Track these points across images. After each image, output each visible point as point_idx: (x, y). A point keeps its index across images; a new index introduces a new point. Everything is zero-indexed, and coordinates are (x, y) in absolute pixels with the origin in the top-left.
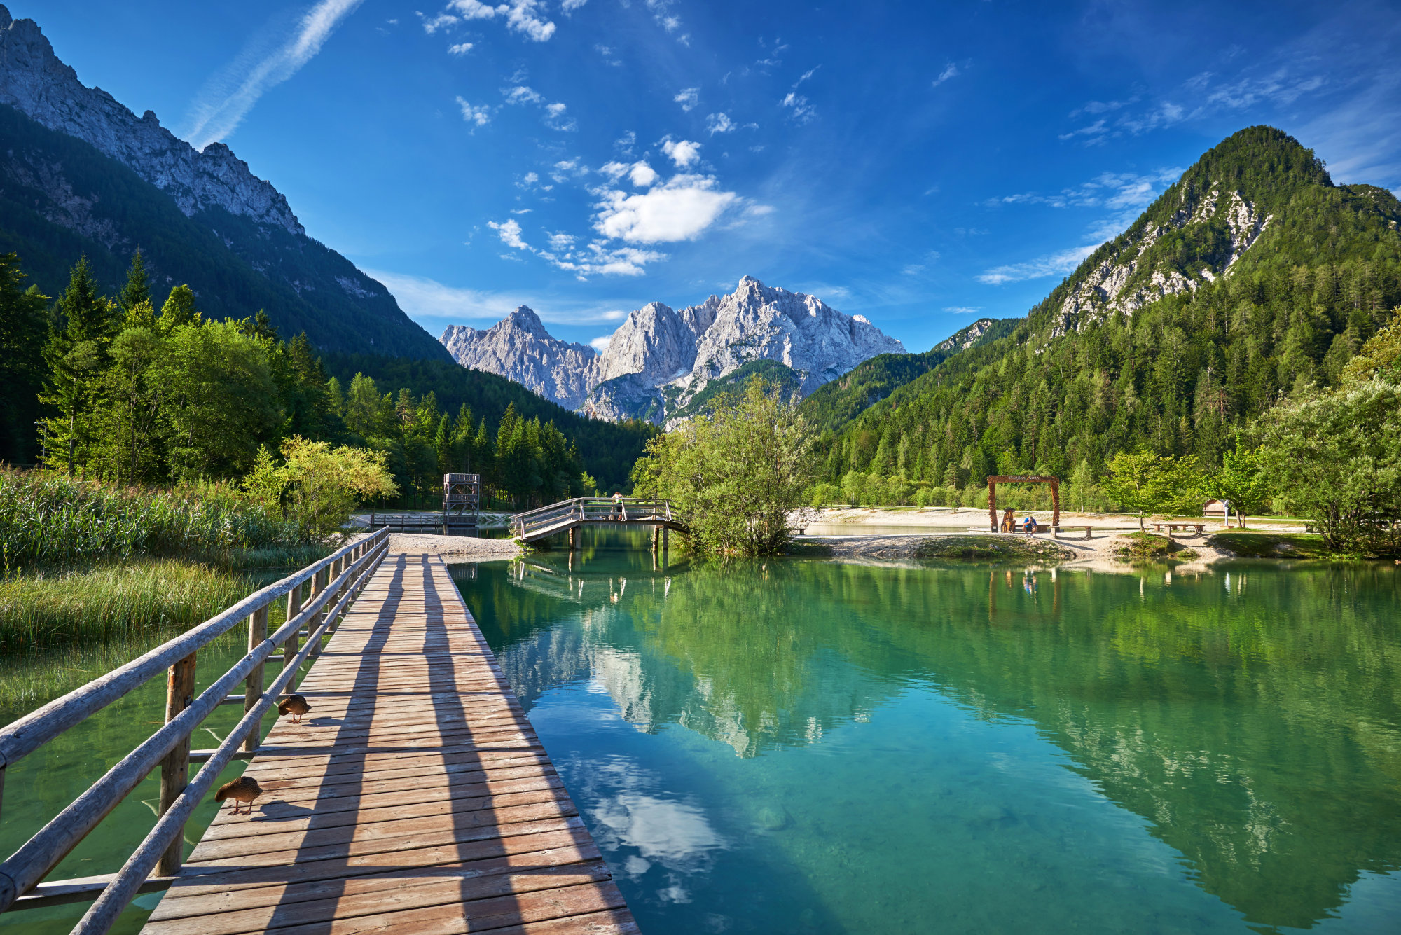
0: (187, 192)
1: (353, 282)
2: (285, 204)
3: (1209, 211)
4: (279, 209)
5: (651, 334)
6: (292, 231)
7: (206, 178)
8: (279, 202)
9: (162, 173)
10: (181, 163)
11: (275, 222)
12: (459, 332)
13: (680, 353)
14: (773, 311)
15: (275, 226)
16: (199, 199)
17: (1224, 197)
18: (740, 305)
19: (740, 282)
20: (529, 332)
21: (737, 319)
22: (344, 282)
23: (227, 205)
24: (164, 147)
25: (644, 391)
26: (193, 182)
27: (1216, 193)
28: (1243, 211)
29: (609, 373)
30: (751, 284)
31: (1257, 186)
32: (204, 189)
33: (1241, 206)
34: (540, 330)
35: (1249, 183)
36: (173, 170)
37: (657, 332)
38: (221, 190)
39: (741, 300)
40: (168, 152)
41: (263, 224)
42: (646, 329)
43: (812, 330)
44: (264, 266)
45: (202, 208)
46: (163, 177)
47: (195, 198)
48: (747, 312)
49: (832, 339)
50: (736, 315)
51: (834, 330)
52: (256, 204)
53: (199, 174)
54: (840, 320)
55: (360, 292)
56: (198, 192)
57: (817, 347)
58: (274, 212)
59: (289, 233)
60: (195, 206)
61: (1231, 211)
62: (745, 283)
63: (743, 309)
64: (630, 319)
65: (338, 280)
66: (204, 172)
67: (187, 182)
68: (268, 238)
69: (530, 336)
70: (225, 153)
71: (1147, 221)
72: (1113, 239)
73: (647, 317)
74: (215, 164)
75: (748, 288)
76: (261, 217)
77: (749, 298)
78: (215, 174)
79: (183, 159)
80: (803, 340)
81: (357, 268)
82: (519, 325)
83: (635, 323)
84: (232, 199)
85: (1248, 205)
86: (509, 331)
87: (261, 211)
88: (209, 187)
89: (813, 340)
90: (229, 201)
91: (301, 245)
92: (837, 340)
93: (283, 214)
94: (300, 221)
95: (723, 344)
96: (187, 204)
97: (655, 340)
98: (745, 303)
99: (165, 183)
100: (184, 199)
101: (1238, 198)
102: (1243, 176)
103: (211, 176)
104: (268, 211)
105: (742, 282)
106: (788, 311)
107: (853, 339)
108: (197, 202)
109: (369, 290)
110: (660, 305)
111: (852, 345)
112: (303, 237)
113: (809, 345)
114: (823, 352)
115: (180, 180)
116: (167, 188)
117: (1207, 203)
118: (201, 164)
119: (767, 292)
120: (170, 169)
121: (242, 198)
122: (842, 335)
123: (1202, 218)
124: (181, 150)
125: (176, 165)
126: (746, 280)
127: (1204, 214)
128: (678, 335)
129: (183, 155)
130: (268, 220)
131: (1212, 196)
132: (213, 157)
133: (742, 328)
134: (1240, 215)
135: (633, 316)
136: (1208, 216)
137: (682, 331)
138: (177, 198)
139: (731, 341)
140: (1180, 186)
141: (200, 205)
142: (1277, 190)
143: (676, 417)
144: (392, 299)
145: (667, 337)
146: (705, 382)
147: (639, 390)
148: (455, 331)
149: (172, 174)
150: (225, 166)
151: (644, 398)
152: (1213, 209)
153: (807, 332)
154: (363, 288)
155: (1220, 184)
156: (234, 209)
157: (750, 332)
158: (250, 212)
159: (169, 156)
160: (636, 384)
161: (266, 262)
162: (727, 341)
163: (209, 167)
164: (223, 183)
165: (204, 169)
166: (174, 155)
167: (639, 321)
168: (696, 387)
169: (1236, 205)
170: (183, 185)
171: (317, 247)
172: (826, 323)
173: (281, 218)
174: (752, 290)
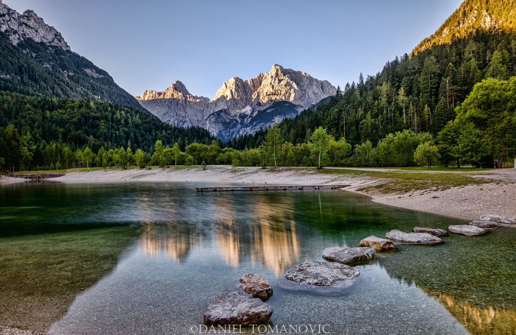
0: (15, 32)
1: (92, 71)
2: (61, 37)
3: (472, 20)
4: (58, 39)
5: (233, 90)
6: (64, 49)
7: (24, 26)
8: (58, 36)
9: (4, 24)
10: (12, 19)
11: (57, 45)
12: (150, 93)
13: (246, 99)
14: (286, 79)
15: (57, 47)
16: (21, 36)
17: (479, 14)
18: (272, 77)
19: (272, 67)
20: (180, 92)
21: (271, 83)
22: (88, 71)
23: (34, 38)
24: (5, 13)
25: (231, 116)
26: (18, 28)
27: (475, 12)
28: (488, 19)
29: (216, 109)
30: (277, 68)
31: (495, 7)
32: (23, 31)
33: (487, 17)
34: (185, 91)
35: (491, 6)
36: (9, 23)
37: (236, 90)
38: (31, 31)
39: (273, 75)
40: (6, 15)
41: (51, 46)
42: (231, 89)
43: (305, 87)
44: (50, 65)
45: (22, 39)
46: (4, 26)
47: (19, 35)
48: (275, 80)
49: (313, 91)
50: (270, 82)
51: (314, 87)
52: (48, 37)
53: (21, 24)
54: (317, 83)
55: (96, 75)
56: (21, 32)
57: (307, 95)
58: (56, 40)
59: (63, 50)
60: (19, 39)
61: (483, 20)
62: (274, 67)
63: (273, 79)
64: (224, 85)
65: (85, 70)
66: (23, 23)
67: (15, 28)
68: (53, 52)
69: (181, 94)
70: (33, 14)
71: (445, 27)
72: (429, 36)
73: (231, 84)
74: (28, 19)
75: (275, 69)
76: (50, 43)
77: (276, 74)
78: (28, 24)
79: (13, 18)
80: (300, 92)
81: (94, 64)
82: (176, 89)
83: (226, 86)
84: (36, 35)
85: (491, 16)
86: (171, 92)
87: (50, 40)
88: (25, 30)
89: (305, 92)
90: (35, 36)
91: (68, 55)
92: (316, 92)
93: (60, 41)
94: (68, 44)
95: (265, 95)
96: (15, 38)
97: (235, 93)
98: (274, 76)
99: (5, 29)
100: (14, 36)
101: (486, 13)
102: (488, 3)
103: (26, 25)
104: (53, 40)
105: (273, 67)
106: (294, 79)
107: (323, 91)
108: (20, 37)
109: (100, 74)
110: (238, 78)
111: (322, 94)
112: (69, 51)
113: (303, 94)
114: (309, 97)
115: (12, 27)
116: (6, 31)
117: (472, 17)
118: (22, 20)
119: (284, 71)
120: (7, 22)
121: (41, 35)
122: (318, 89)
123: (469, 23)
124: (12, 14)
125: (10, 20)
126: (275, 66)
127: (470, 22)
128: (245, 91)
129: (13, 16)
130: (53, 44)
131: (474, 13)
132: (27, 16)
133: (273, 87)
134: (487, 21)
135: (225, 83)
136: (472, 22)
137: (247, 89)
138: (11, 35)
139: (268, 93)
140: (460, 10)
141: (21, 39)
142: (504, 9)
143: (244, 127)
144: (111, 78)
145: (240, 92)
146: (257, 112)
147: (229, 116)
148: (148, 93)
149: (8, 25)
150: (33, 21)
151: (231, 120)
152: (474, 19)
153: (302, 88)
154: (97, 73)
155: (478, 7)
156: (37, 40)
157: (277, 89)
158: (45, 41)
159: (7, 18)
160: (227, 113)
161: (51, 63)
162: (267, 93)
163: (25, 21)
164: (32, 28)
165: (23, 22)
166: (9, 16)
167: (228, 86)
168: (253, 114)
169: (485, 16)
170: (13, 29)
171: (76, 56)
172: (311, 84)
173: (59, 43)
174: (277, 70)
